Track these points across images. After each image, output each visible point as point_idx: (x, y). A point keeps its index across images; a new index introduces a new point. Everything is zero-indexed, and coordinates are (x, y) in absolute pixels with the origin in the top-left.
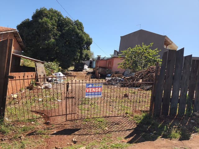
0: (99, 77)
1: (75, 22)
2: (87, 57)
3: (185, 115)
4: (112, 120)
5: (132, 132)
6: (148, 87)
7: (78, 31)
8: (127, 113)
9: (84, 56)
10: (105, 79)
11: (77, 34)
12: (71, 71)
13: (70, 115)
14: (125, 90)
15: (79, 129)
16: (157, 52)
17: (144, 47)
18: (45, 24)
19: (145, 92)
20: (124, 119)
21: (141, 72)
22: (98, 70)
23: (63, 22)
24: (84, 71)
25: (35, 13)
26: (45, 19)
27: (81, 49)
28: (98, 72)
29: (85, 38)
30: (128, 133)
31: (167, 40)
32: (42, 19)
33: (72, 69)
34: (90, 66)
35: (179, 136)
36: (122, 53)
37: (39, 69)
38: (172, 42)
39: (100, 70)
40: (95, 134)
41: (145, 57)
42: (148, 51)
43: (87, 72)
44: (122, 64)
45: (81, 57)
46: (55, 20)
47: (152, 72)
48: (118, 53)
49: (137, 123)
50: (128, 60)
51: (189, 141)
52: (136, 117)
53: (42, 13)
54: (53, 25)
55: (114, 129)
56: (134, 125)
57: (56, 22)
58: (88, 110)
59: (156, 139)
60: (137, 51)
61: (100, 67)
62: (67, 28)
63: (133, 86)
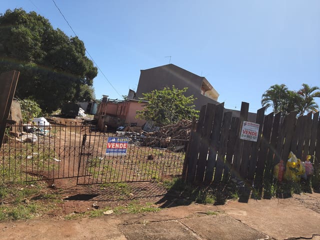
0: (106, 130)
1: (71, 40)
2: (88, 97)
3: (222, 182)
4: (137, 185)
5: (163, 199)
6: (179, 148)
7: (77, 54)
8: (154, 178)
9: (82, 94)
10: (115, 133)
11: (75, 59)
12: (55, 116)
13: (83, 178)
14: (148, 151)
15: (98, 195)
16: (192, 101)
17: (175, 91)
18: (23, 37)
19: (174, 154)
20: (152, 184)
21: (170, 127)
22: (103, 119)
23: (51, 37)
24: (79, 118)
25: (3, 15)
26: (22, 28)
27: (79, 83)
28: (105, 122)
29: (87, 67)
30: (158, 199)
31: (206, 83)
32: (17, 28)
33: (57, 114)
34: (88, 111)
35: (213, 201)
36: (144, 96)
37: (14, 110)
38: (212, 87)
39: (108, 119)
40: (118, 200)
41: (176, 105)
42: (180, 98)
43: (83, 119)
44: (142, 112)
45: (77, 95)
46: (39, 32)
47: (184, 128)
48: (135, 94)
49: (167, 189)
50: (152, 108)
51: (224, 206)
52: (166, 183)
53: (17, 17)
54: (35, 39)
55: (141, 195)
56: (164, 191)
57: (40, 36)
58: (102, 174)
59: (190, 204)
60: (166, 96)
61: (107, 114)
62: (58, 48)
63: (159, 145)
